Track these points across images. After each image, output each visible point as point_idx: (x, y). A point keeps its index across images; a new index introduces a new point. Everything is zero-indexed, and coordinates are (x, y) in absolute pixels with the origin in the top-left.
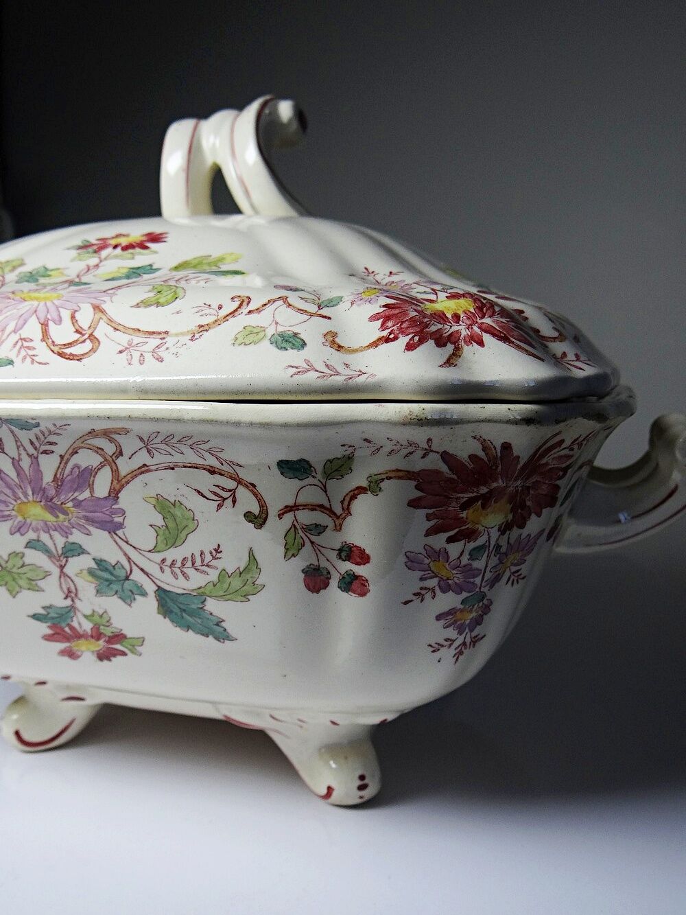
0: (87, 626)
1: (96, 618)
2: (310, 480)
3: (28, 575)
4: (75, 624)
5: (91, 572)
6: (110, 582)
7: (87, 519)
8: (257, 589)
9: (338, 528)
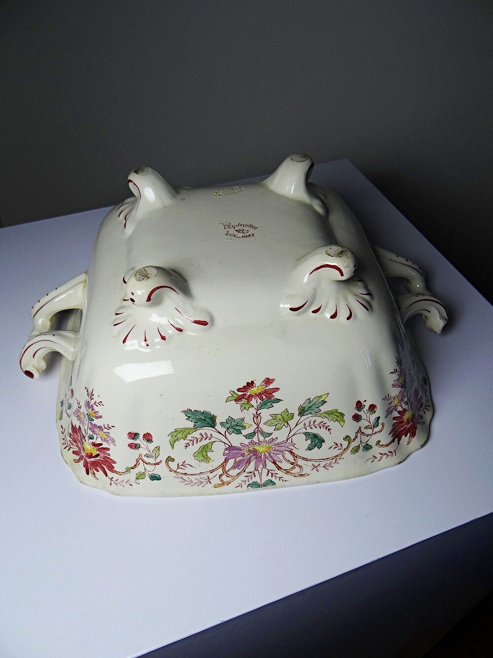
0: (253, 402)
1: (247, 407)
2: (150, 473)
3: (276, 421)
4: (259, 401)
5: (244, 428)
6: (236, 425)
7: (240, 450)
8: (171, 434)
9: (140, 455)
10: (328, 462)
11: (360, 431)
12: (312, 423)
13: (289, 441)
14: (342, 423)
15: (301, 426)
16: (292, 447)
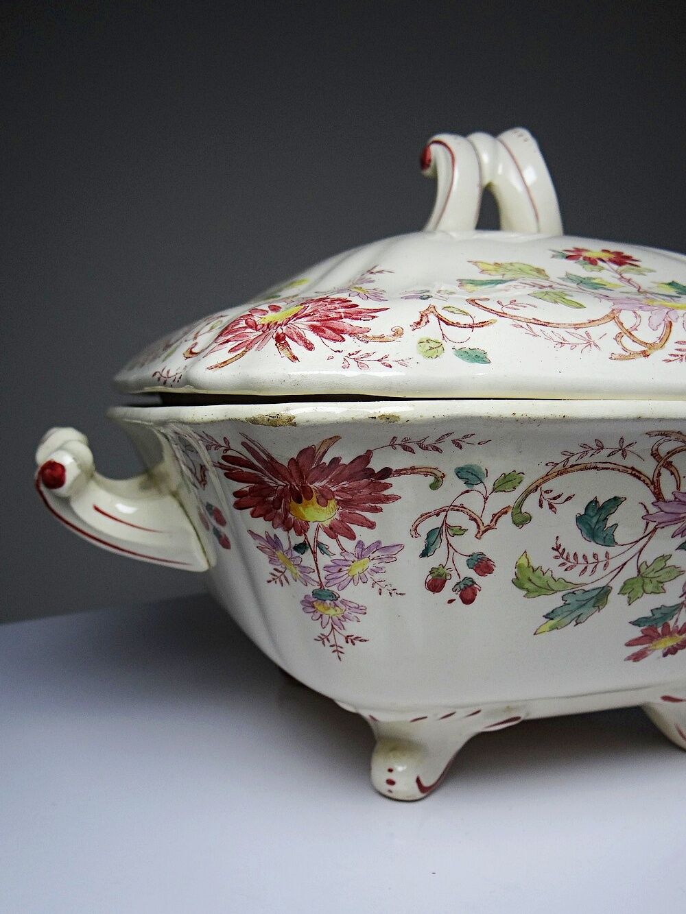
10: (586, 459)
11: (482, 528)
12: (590, 567)
13: (652, 526)
14: (524, 561)
15: (614, 564)
16: (653, 510)
